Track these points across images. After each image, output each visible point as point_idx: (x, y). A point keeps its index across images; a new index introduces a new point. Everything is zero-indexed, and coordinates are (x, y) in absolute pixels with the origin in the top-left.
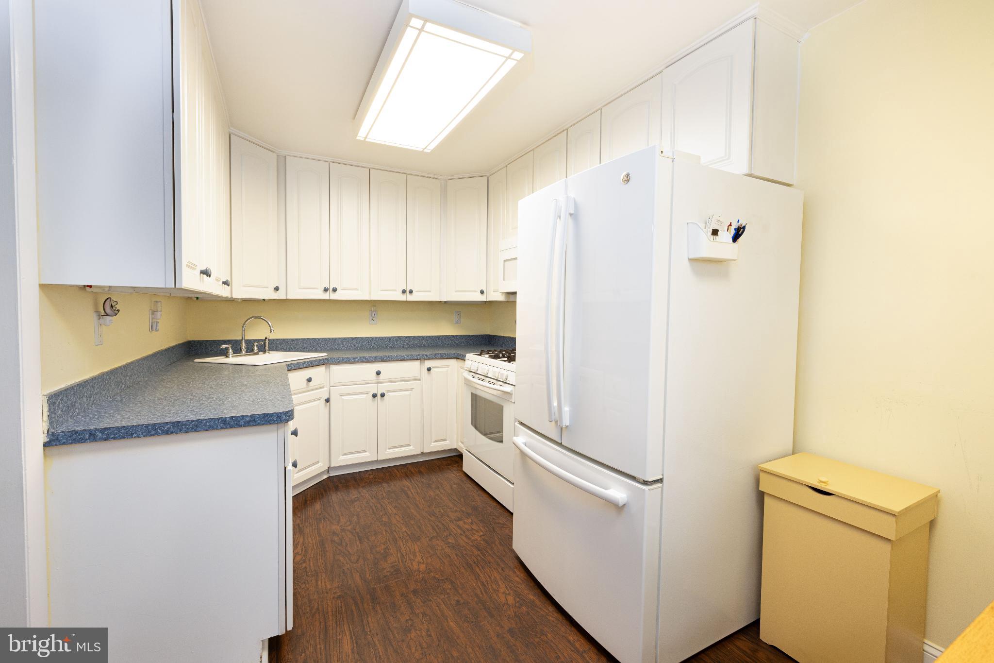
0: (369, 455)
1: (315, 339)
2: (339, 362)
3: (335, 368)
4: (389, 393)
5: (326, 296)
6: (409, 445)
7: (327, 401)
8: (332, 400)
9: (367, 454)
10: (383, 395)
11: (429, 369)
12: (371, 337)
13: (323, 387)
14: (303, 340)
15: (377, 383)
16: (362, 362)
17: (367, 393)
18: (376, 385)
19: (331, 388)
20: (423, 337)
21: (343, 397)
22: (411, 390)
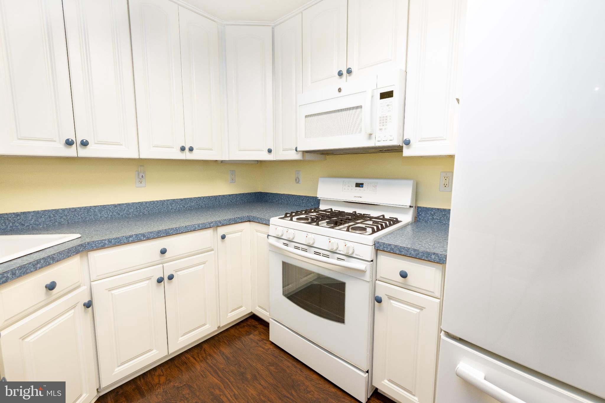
0: (158, 352)
1: (57, 211)
2: (102, 245)
3: (96, 256)
4: (178, 273)
5: (71, 152)
6: (204, 325)
7: (88, 305)
8: (95, 304)
9: (154, 352)
10: (171, 278)
11: (223, 237)
12: (139, 203)
13: (79, 287)
14: (37, 213)
15: (162, 263)
16: (140, 240)
17: (149, 279)
18: (161, 265)
19: (92, 283)
20: (200, 198)
21: (113, 292)
22: (204, 263)
